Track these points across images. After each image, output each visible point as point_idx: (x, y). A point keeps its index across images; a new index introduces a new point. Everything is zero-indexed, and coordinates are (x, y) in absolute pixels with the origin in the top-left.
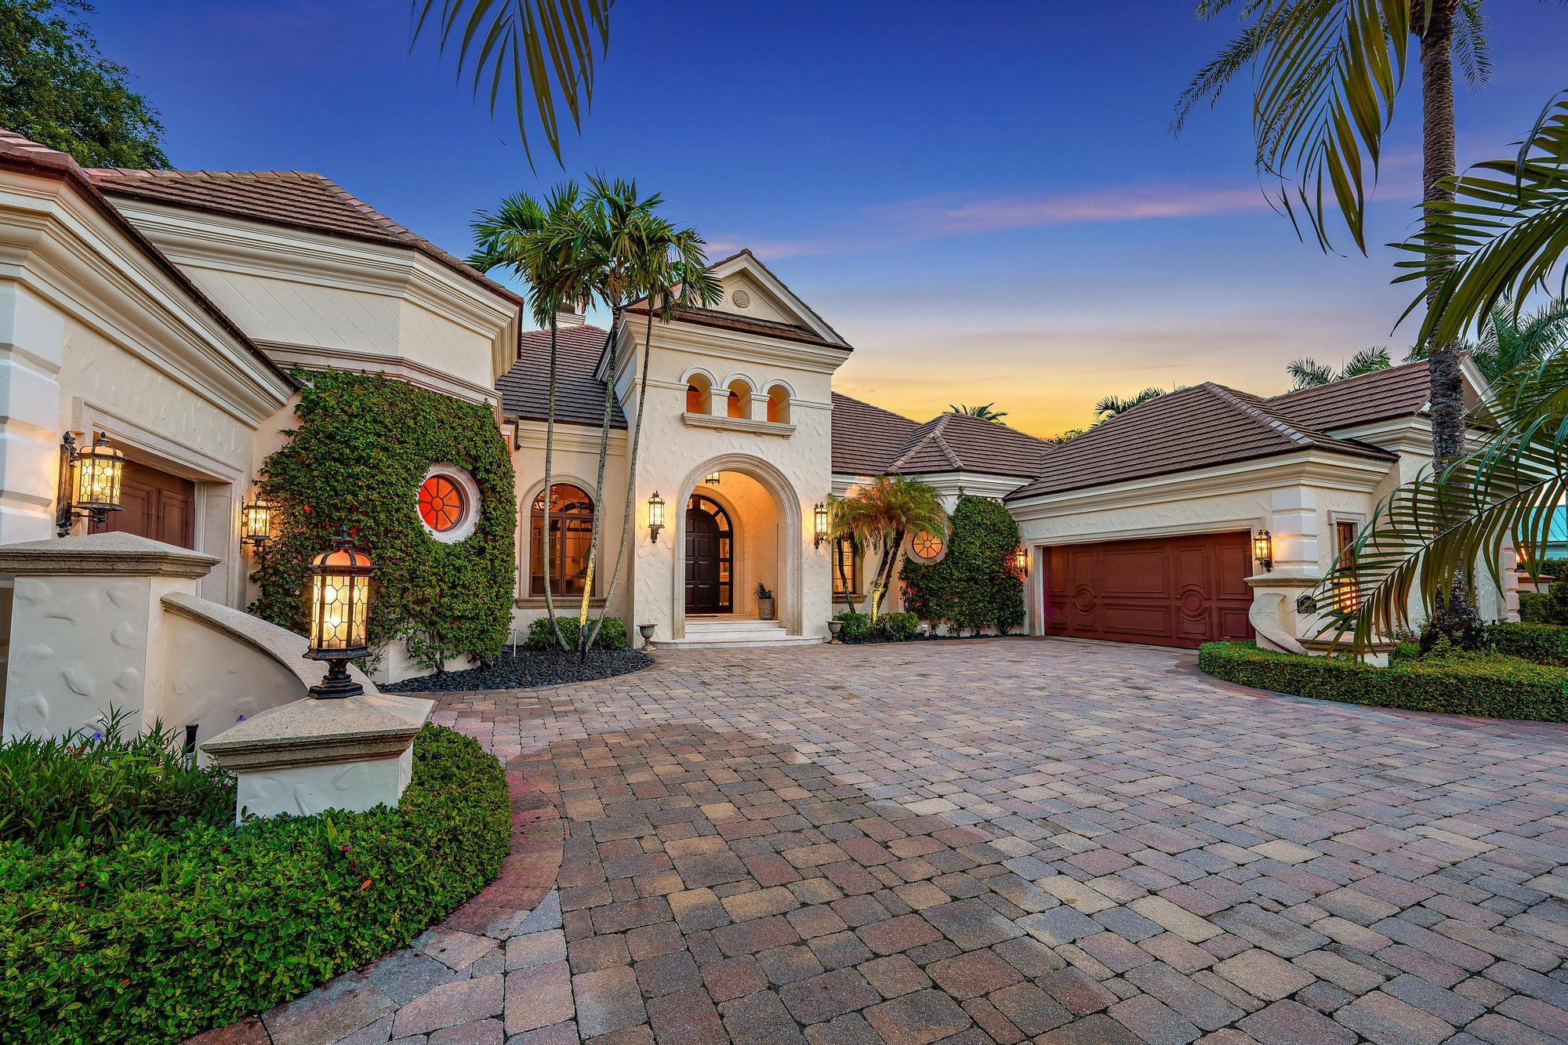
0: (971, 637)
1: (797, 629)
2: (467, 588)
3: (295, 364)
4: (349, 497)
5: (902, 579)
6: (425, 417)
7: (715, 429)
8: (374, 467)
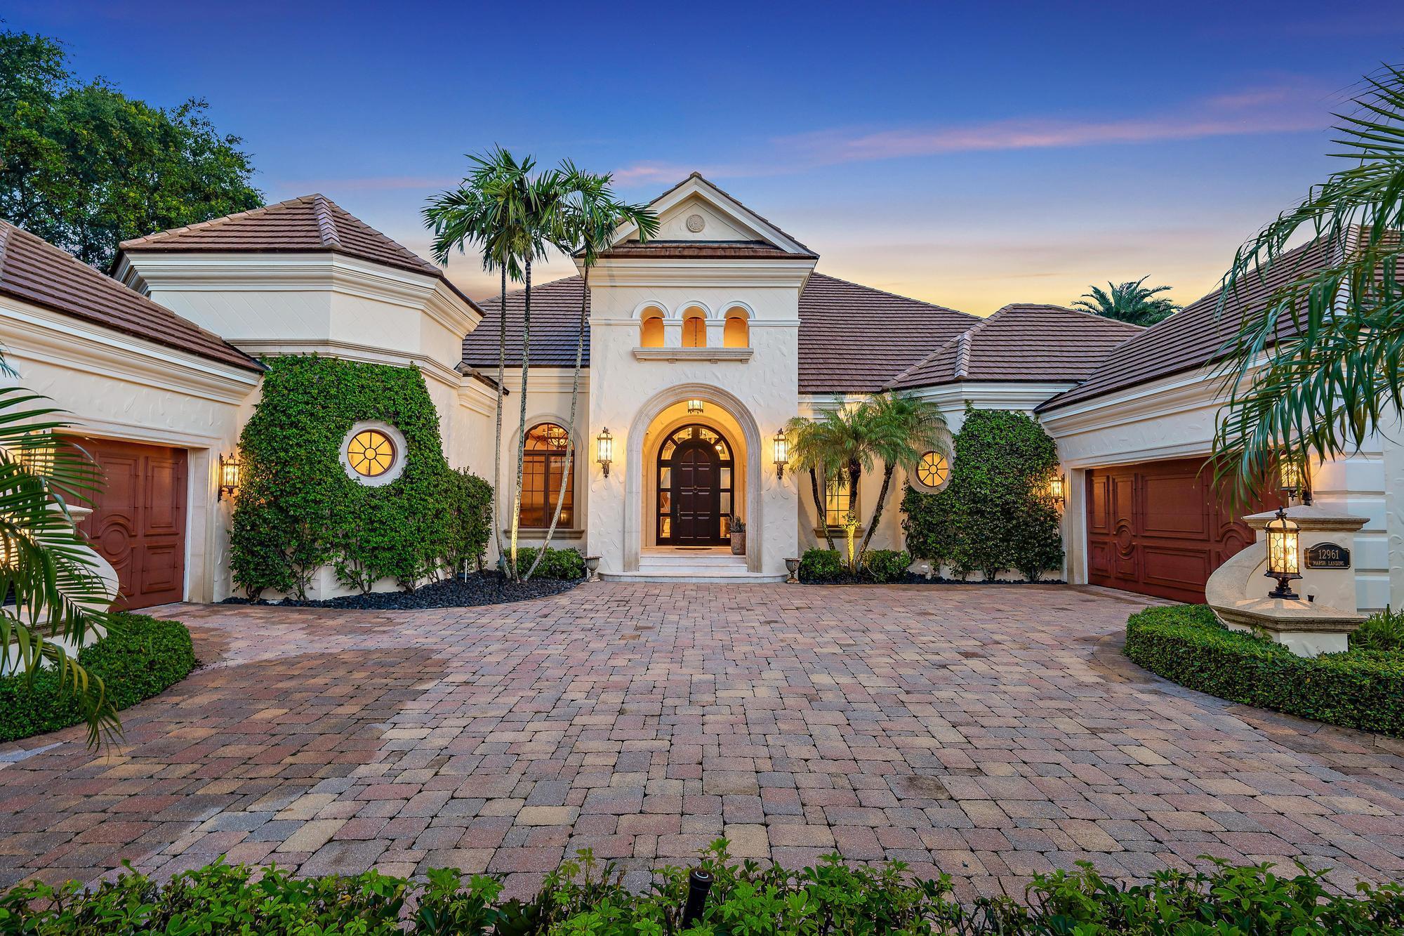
0: (984, 582)
1: (756, 566)
2: (384, 524)
3: (261, 354)
4: (282, 454)
5: (904, 511)
6: (346, 385)
7: (668, 360)
8: (302, 429)
